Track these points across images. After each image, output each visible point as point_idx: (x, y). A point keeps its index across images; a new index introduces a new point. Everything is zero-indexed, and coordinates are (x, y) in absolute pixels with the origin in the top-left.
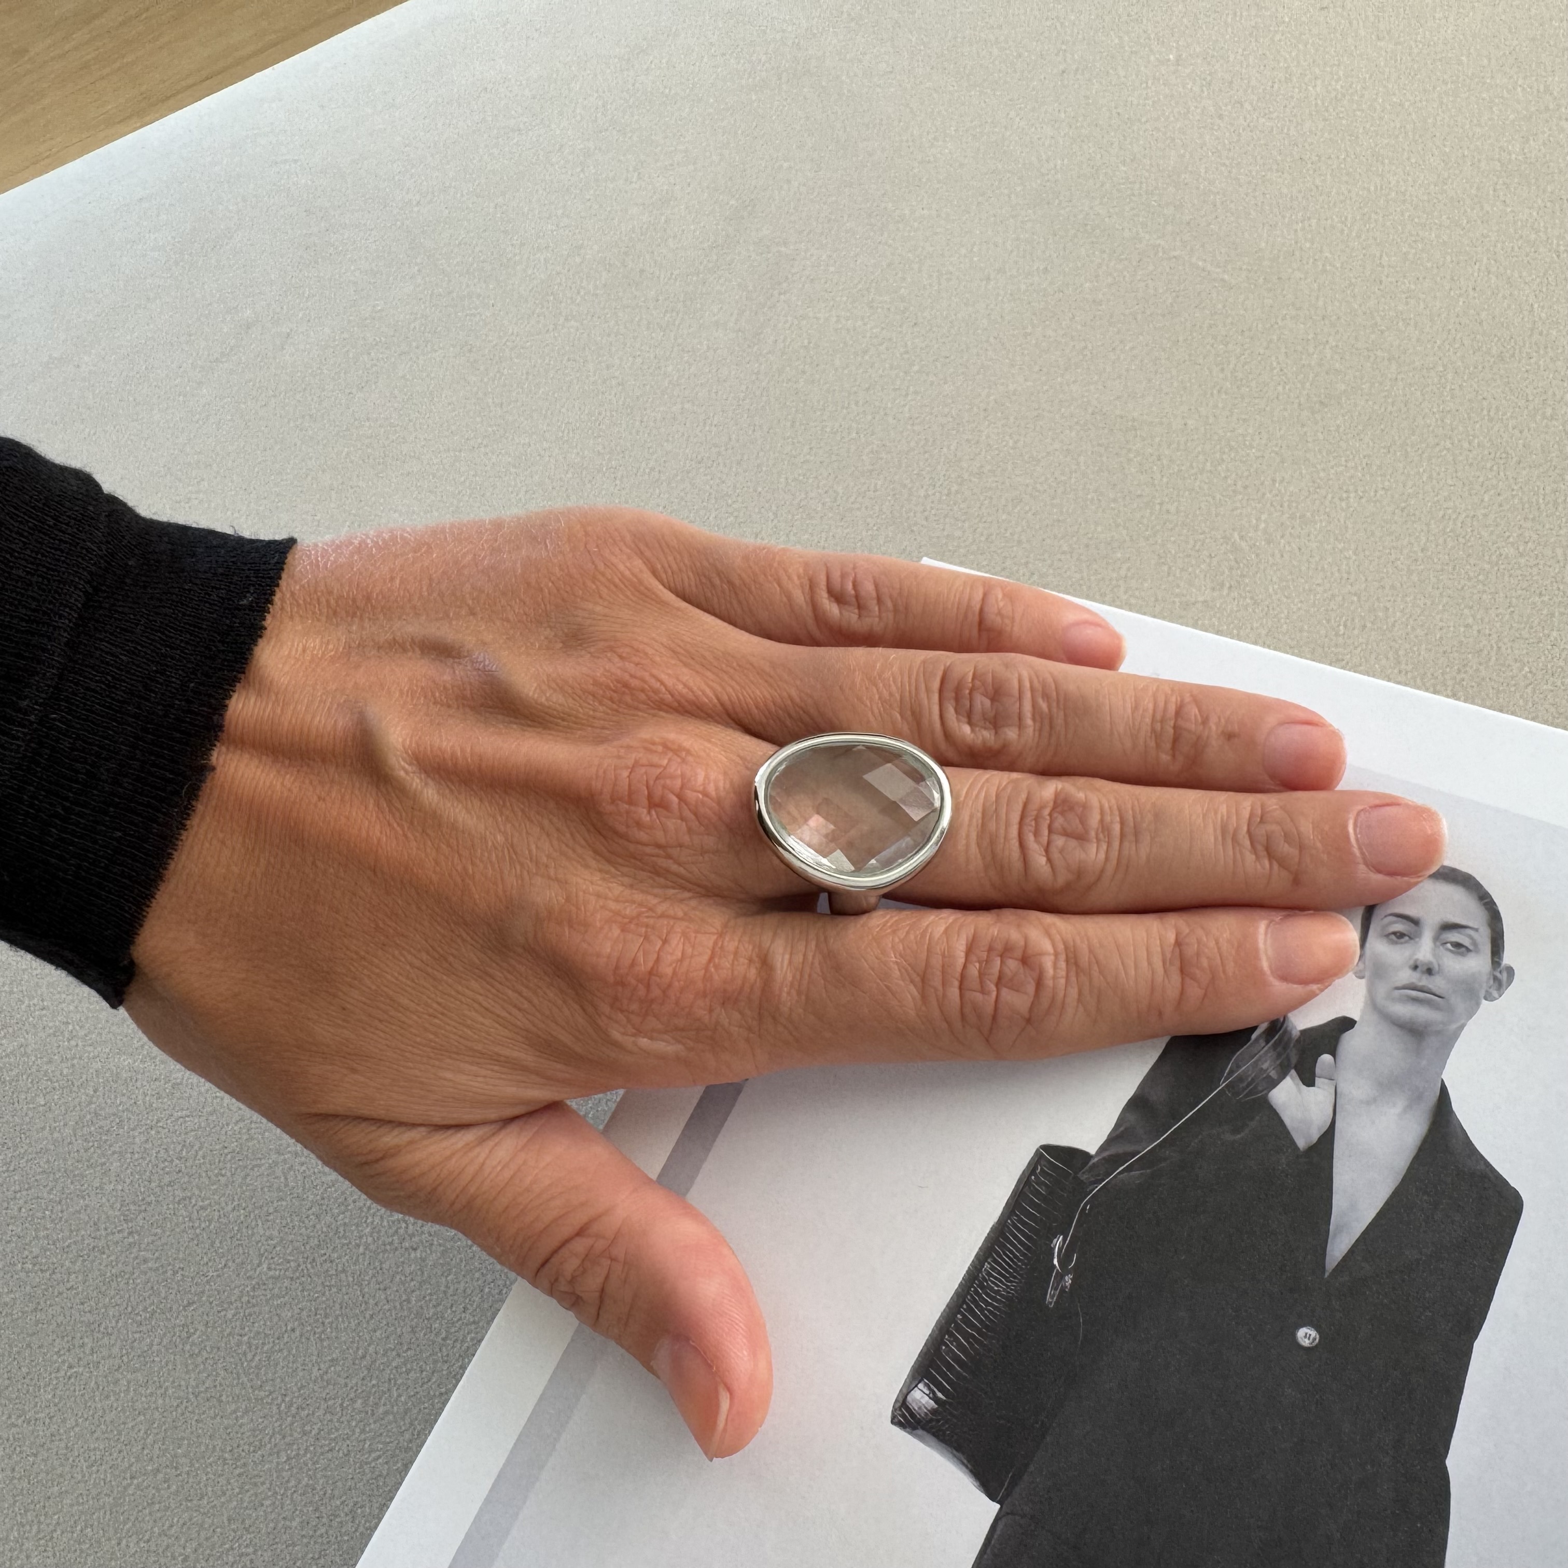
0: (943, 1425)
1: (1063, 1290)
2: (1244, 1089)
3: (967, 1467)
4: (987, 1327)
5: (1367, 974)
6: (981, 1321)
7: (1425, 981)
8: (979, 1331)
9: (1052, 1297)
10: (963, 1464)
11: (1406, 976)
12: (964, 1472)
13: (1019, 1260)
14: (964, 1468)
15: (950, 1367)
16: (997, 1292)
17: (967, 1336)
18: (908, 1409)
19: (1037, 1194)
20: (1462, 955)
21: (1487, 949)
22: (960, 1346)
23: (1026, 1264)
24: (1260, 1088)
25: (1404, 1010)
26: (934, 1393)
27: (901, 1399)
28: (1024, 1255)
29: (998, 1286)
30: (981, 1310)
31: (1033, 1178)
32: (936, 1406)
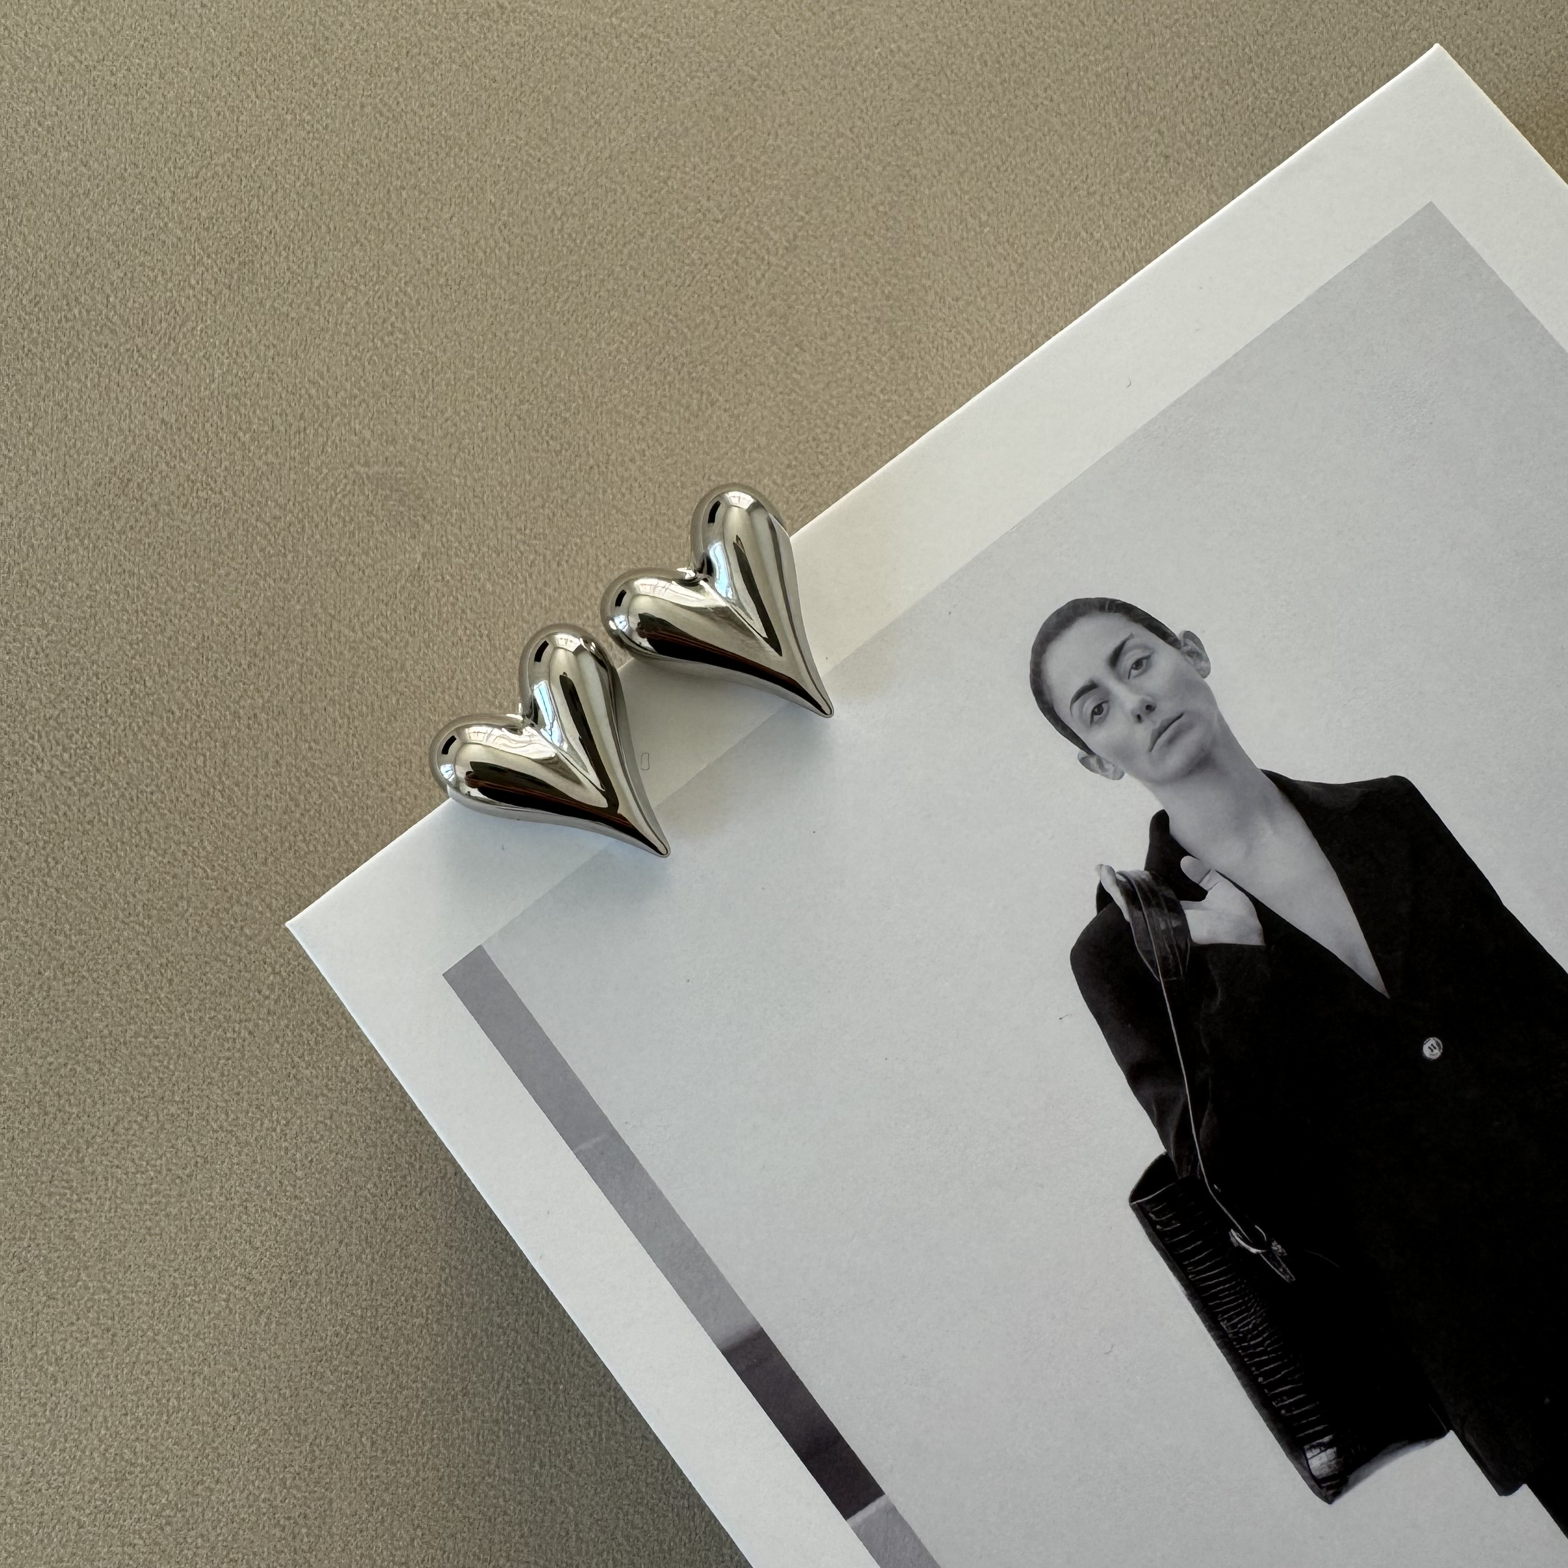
0: (1356, 1450)
1: (1285, 1260)
4: (1284, 1356)
6: (1275, 1359)
8: (1282, 1368)
9: (1285, 1272)
10: (1401, 1448)
13: (1235, 1287)
14: (1405, 1449)
15: (1304, 1415)
17: (1283, 1382)
18: (1324, 1480)
19: (1176, 1232)
23: (1241, 1283)
24: (1183, 946)
25: (1176, 758)
26: (1322, 1444)
28: (1231, 1280)
29: (1249, 1323)
30: (1265, 1353)
31: (1158, 1227)
32: (1335, 1449)
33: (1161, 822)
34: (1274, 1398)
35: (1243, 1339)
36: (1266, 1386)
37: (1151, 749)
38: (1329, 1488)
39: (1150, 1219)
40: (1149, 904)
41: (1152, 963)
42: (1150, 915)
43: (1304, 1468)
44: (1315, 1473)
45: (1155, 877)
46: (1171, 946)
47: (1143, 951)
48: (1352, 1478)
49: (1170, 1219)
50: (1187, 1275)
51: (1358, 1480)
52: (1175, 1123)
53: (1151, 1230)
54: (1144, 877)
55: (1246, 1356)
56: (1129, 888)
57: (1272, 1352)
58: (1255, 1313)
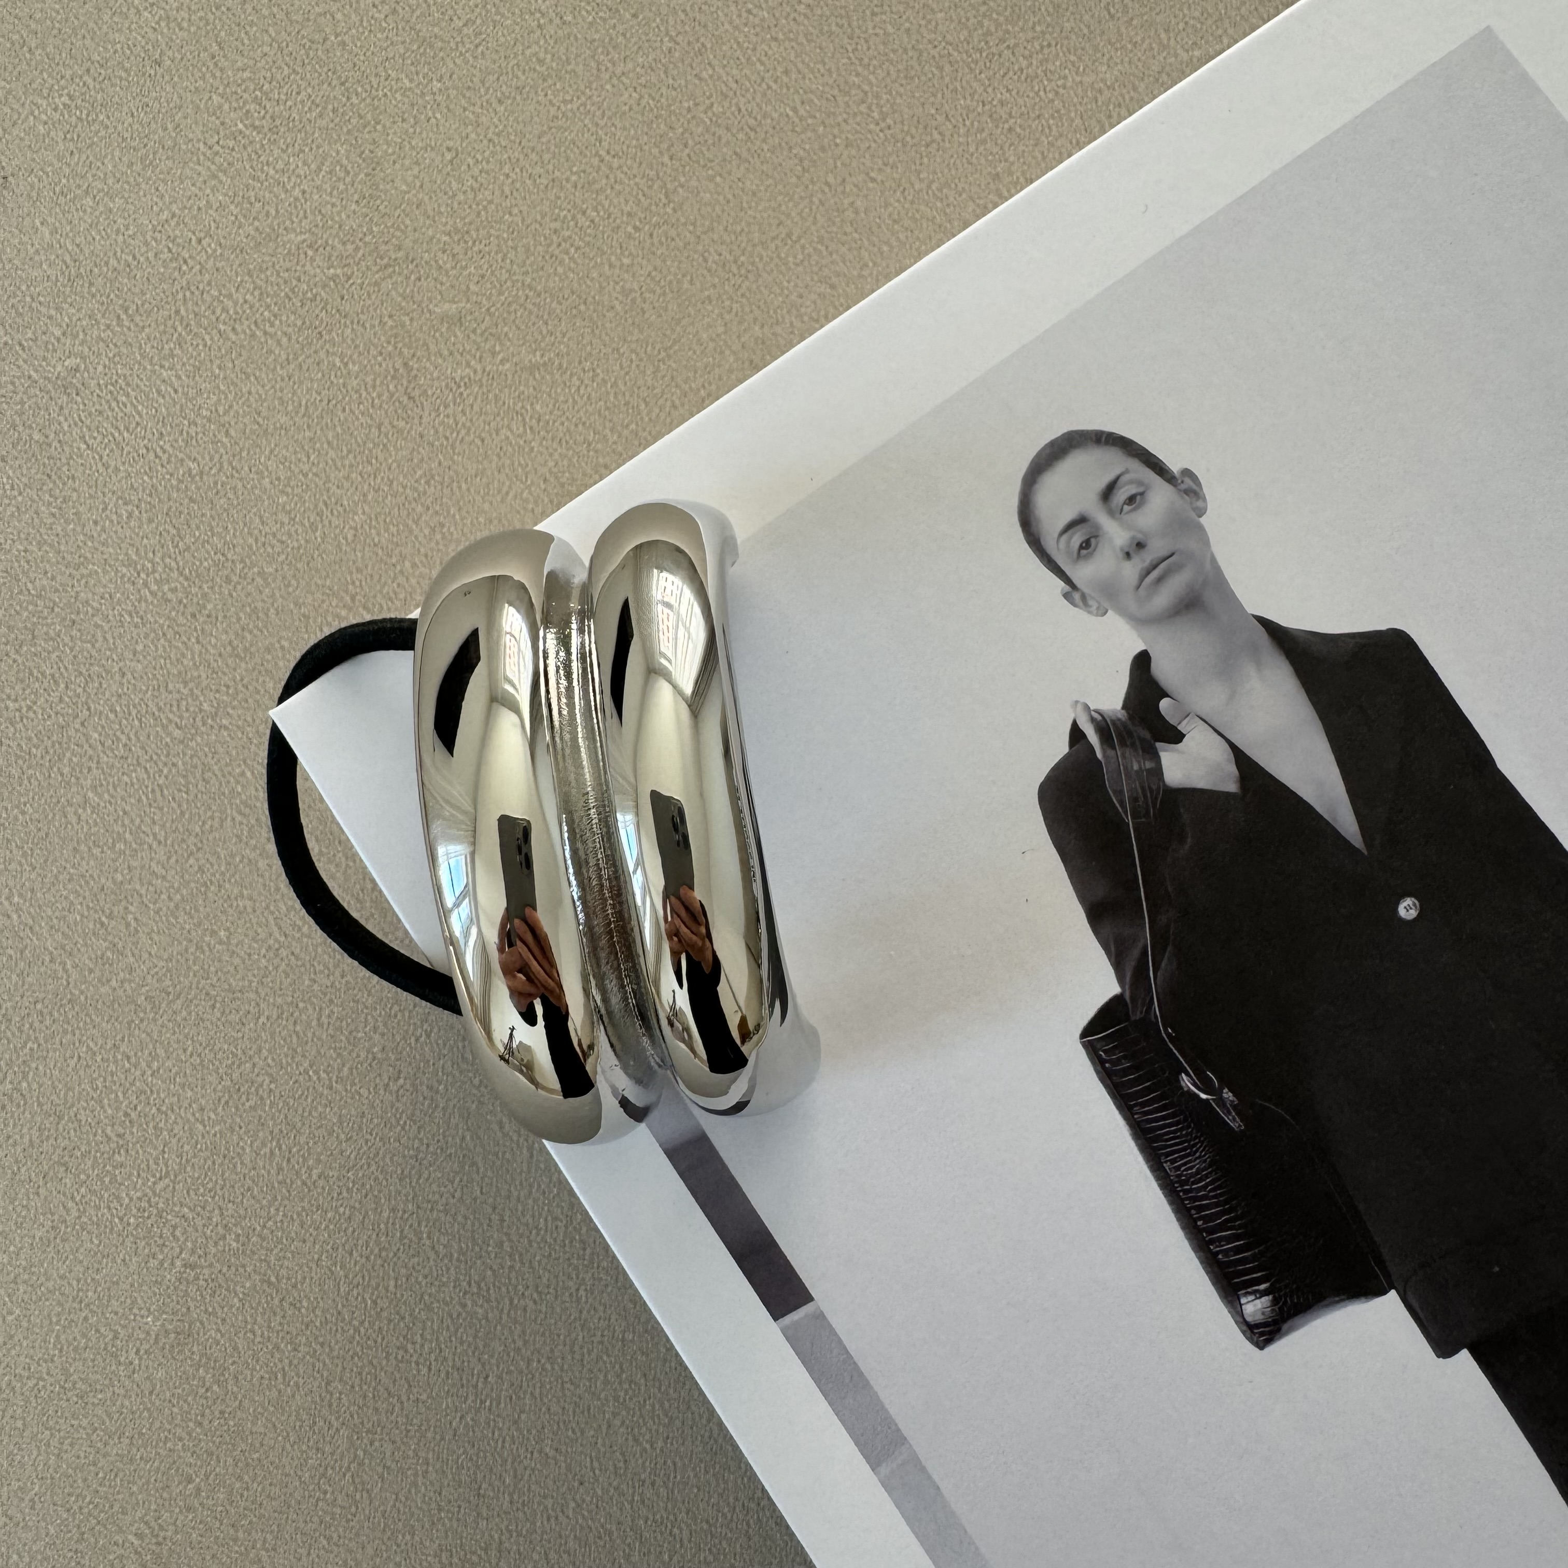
0: (1292, 1300)
1: (1235, 1107)
3: (1342, 1301)
4: (1226, 1202)
5: (1106, 604)
6: (1217, 1205)
7: (1148, 557)
8: (1225, 1212)
9: (1234, 1119)
10: (1338, 1302)
13: (1181, 1130)
14: (1342, 1304)
15: (1241, 1261)
16: (1197, 1173)
17: (1223, 1227)
18: (1257, 1326)
19: (1125, 1072)
22: (1229, 1239)
23: (1189, 1127)
25: (1163, 598)
26: (1257, 1291)
27: (1245, 1328)
28: (1178, 1123)
29: (1191, 1168)
30: (1205, 1197)
31: (1107, 1065)
32: (1271, 1297)
33: (1142, 662)
34: (1212, 1242)
35: (1186, 1182)
36: (1204, 1230)
37: (1138, 587)
38: (1262, 1334)
39: (1099, 1057)
40: (1123, 743)
42: (1123, 755)
43: (1237, 1313)
44: (1249, 1319)
45: (1131, 717)
46: (1143, 788)
47: (1115, 792)
48: (1285, 1327)
49: (1119, 1059)
50: (1133, 1115)
51: (1291, 1330)
52: (1133, 963)
53: (1099, 1068)
54: (1120, 716)
55: (1187, 1199)
56: (1104, 727)
57: (1214, 1197)
58: (1199, 1157)
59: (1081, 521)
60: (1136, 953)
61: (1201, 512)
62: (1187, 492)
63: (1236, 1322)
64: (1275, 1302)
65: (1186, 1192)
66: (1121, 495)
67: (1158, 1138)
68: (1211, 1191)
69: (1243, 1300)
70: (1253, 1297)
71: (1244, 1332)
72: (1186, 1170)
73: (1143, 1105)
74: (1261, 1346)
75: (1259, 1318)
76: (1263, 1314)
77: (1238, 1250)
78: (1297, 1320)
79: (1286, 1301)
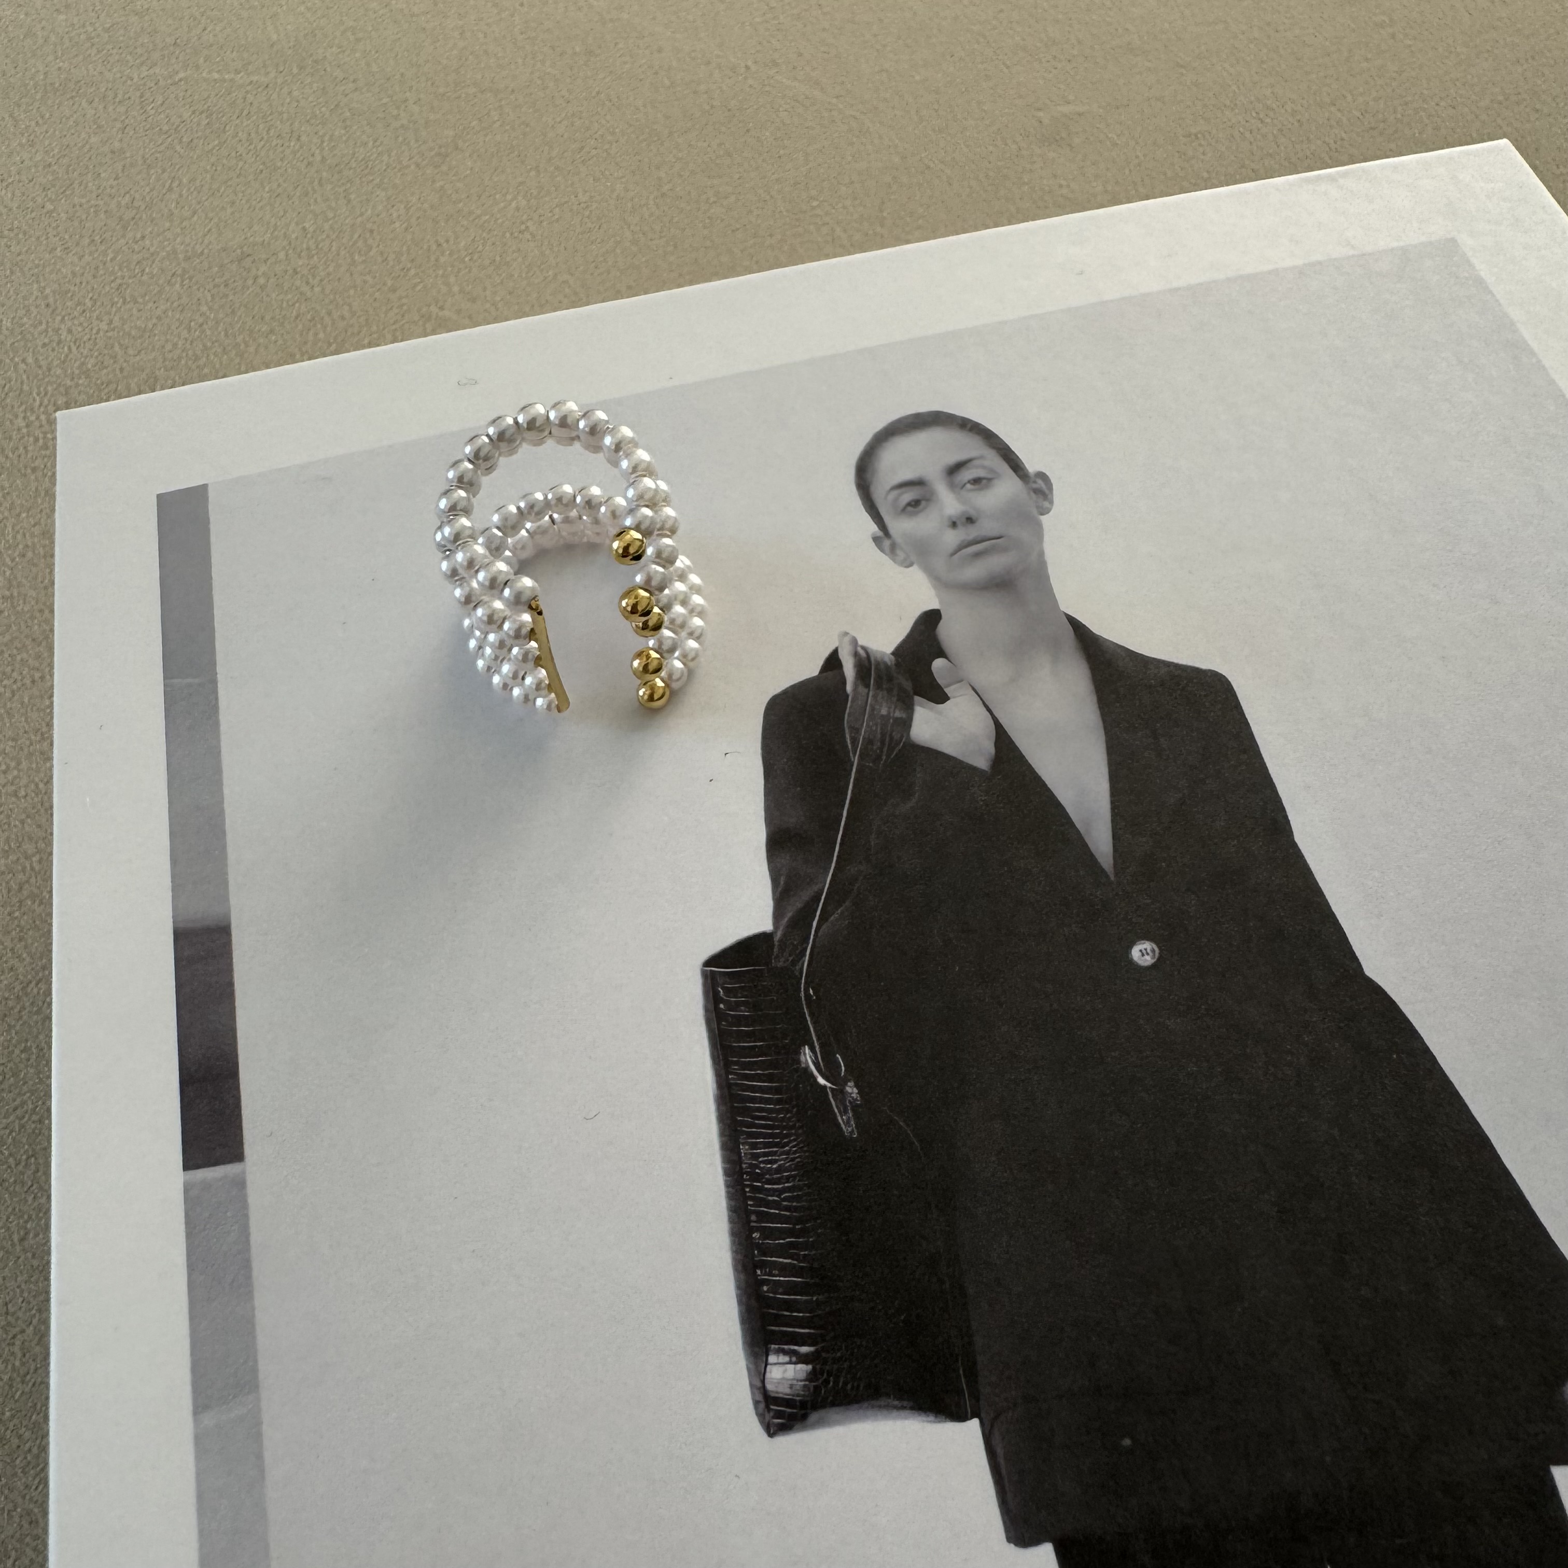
0: (836, 1383)
1: (855, 1108)
2: (881, 749)
3: (903, 1408)
4: (799, 1221)
6: (786, 1220)
8: (791, 1233)
9: (847, 1123)
10: (896, 1408)
11: (952, 538)
12: (906, 1418)
13: (778, 1111)
14: (902, 1413)
15: (789, 1306)
16: (779, 1170)
17: (782, 1251)
18: (777, 1400)
20: (987, 487)
21: (1004, 468)
22: (784, 1270)
23: (788, 1111)
25: (976, 571)
26: (794, 1353)
27: (760, 1397)
28: (779, 1102)
29: (775, 1161)
30: (776, 1205)
31: (722, 1006)
32: (810, 1367)
34: (762, 1265)
35: (758, 1178)
36: (758, 1246)
38: (779, 1415)
39: (716, 994)
40: (879, 686)
41: (854, 741)
42: (875, 697)
43: (759, 1373)
44: (770, 1387)
45: (898, 665)
46: (883, 735)
47: (851, 727)
48: (814, 1417)
49: (738, 1004)
50: (728, 1073)
51: (821, 1423)
52: (799, 905)
53: (711, 1007)
55: (751, 1198)
56: (866, 664)
57: (787, 1209)
58: (788, 1153)
59: (918, 483)
60: (806, 895)
61: (1044, 512)
62: (1037, 491)
63: (752, 1386)
64: (812, 1377)
65: (755, 1189)
66: (967, 475)
67: (746, 1111)
68: (785, 1199)
69: (772, 1359)
70: (787, 1359)
71: (756, 1403)
72: (763, 1162)
73: (745, 1066)
74: (772, 1430)
75: (784, 1390)
76: (791, 1386)
77: (792, 1289)
78: (832, 1413)
79: (826, 1382)
